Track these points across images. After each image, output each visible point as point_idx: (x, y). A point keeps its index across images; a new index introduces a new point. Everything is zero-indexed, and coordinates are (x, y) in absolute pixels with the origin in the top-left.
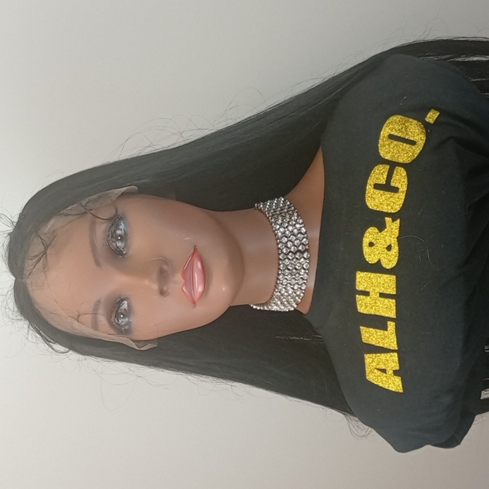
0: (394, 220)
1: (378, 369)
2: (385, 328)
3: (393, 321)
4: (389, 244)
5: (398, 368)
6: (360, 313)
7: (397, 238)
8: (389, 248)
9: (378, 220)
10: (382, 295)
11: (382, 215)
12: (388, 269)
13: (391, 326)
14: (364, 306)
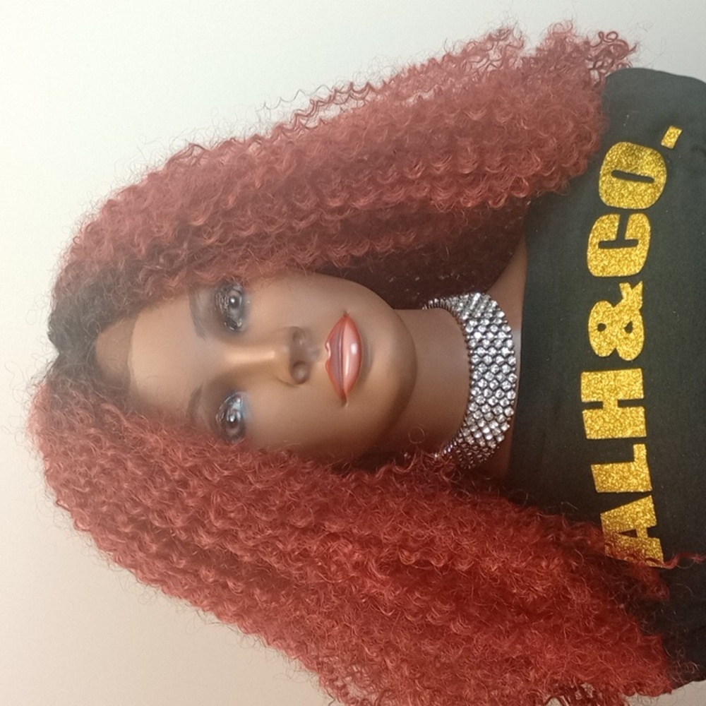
0: (633, 286)
1: (624, 533)
2: (629, 458)
3: (642, 443)
4: (628, 322)
5: (654, 523)
6: (591, 440)
7: (641, 310)
8: (629, 328)
9: (609, 290)
10: (622, 404)
11: (616, 281)
12: (630, 362)
13: (640, 451)
14: (596, 426)
